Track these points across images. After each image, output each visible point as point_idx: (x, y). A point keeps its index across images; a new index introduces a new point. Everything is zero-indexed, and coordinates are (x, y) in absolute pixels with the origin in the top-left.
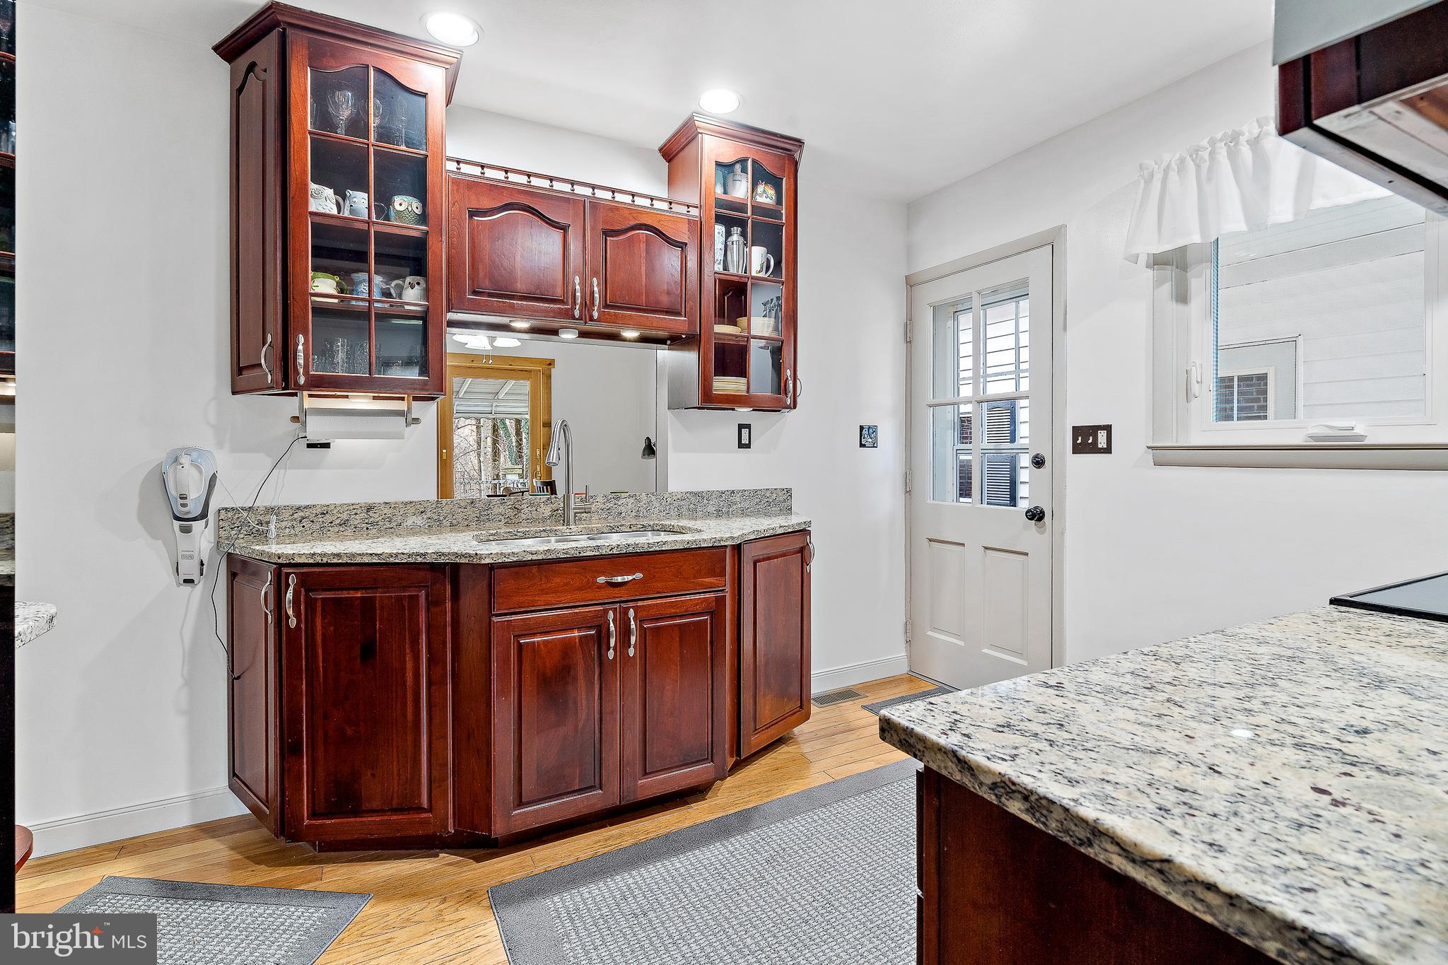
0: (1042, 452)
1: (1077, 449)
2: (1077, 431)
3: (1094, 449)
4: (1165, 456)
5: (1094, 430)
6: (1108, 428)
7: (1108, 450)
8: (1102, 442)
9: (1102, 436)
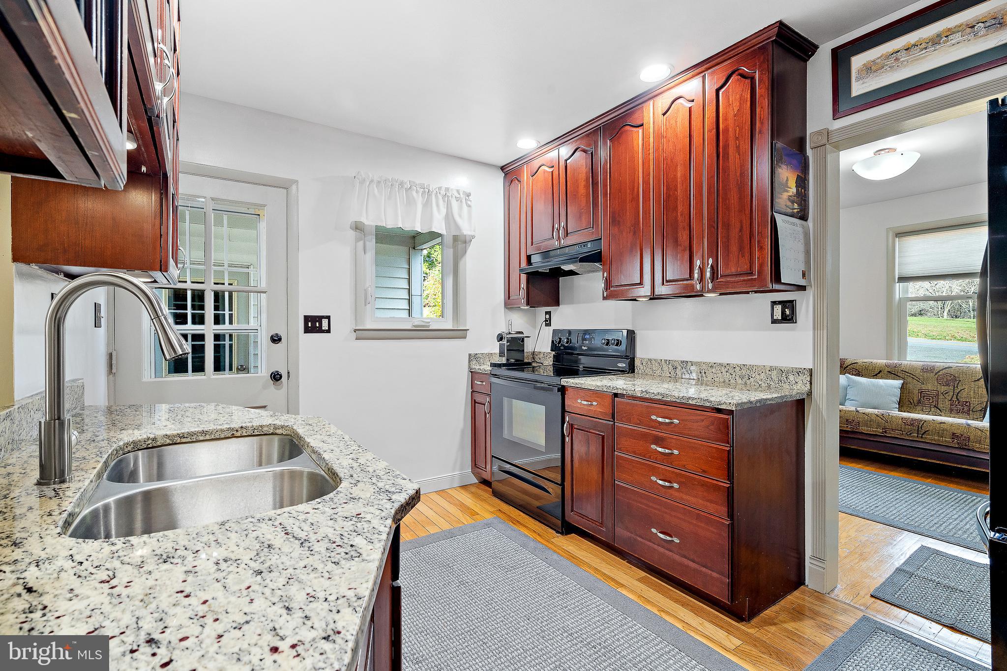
0: (280, 333)
1: (307, 330)
2: (307, 319)
3: (320, 330)
4: (361, 334)
5: (320, 319)
6: (328, 318)
7: (328, 331)
8: (325, 326)
9: (325, 323)
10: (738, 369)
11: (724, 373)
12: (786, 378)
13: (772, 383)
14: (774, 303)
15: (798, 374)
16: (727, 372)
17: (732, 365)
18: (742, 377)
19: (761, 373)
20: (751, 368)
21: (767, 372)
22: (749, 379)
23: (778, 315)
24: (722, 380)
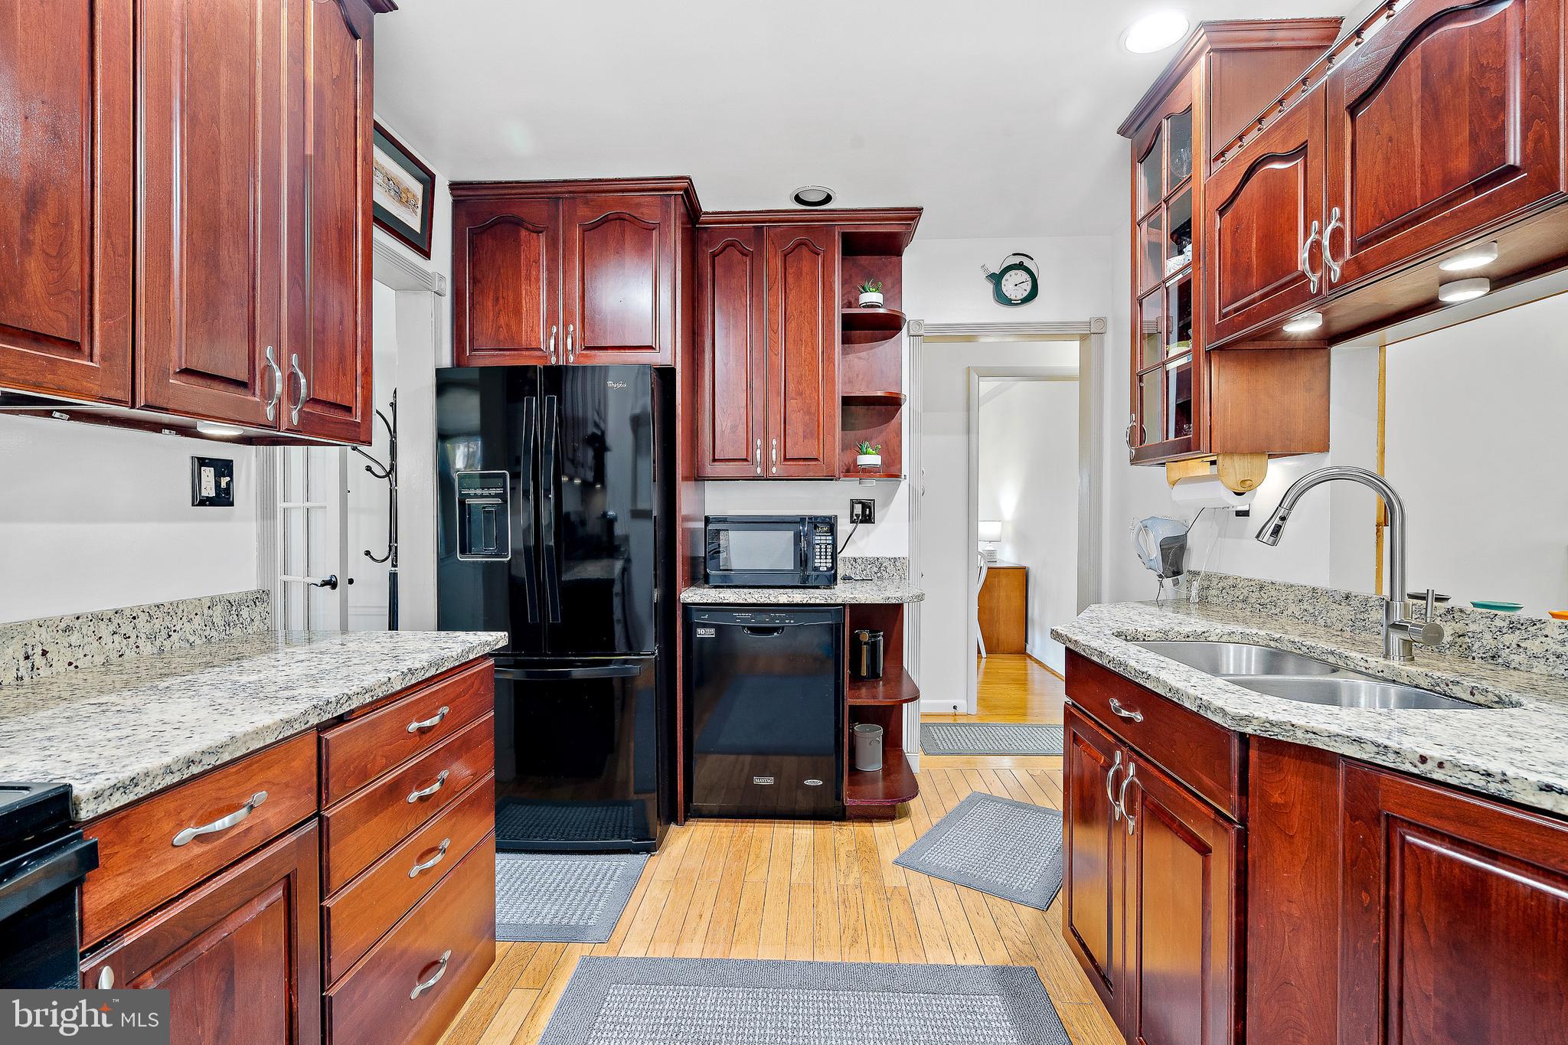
10: (143, 617)
11: (107, 638)
12: (237, 615)
13: (214, 633)
14: (203, 462)
15: (255, 602)
16: (115, 633)
17: (127, 613)
18: (152, 637)
19: (192, 616)
20: (171, 610)
21: (206, 611)
22: (170, 636)
23: (209, 490)
24: (99, 659)
